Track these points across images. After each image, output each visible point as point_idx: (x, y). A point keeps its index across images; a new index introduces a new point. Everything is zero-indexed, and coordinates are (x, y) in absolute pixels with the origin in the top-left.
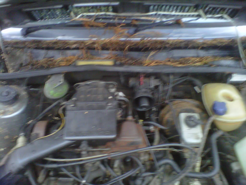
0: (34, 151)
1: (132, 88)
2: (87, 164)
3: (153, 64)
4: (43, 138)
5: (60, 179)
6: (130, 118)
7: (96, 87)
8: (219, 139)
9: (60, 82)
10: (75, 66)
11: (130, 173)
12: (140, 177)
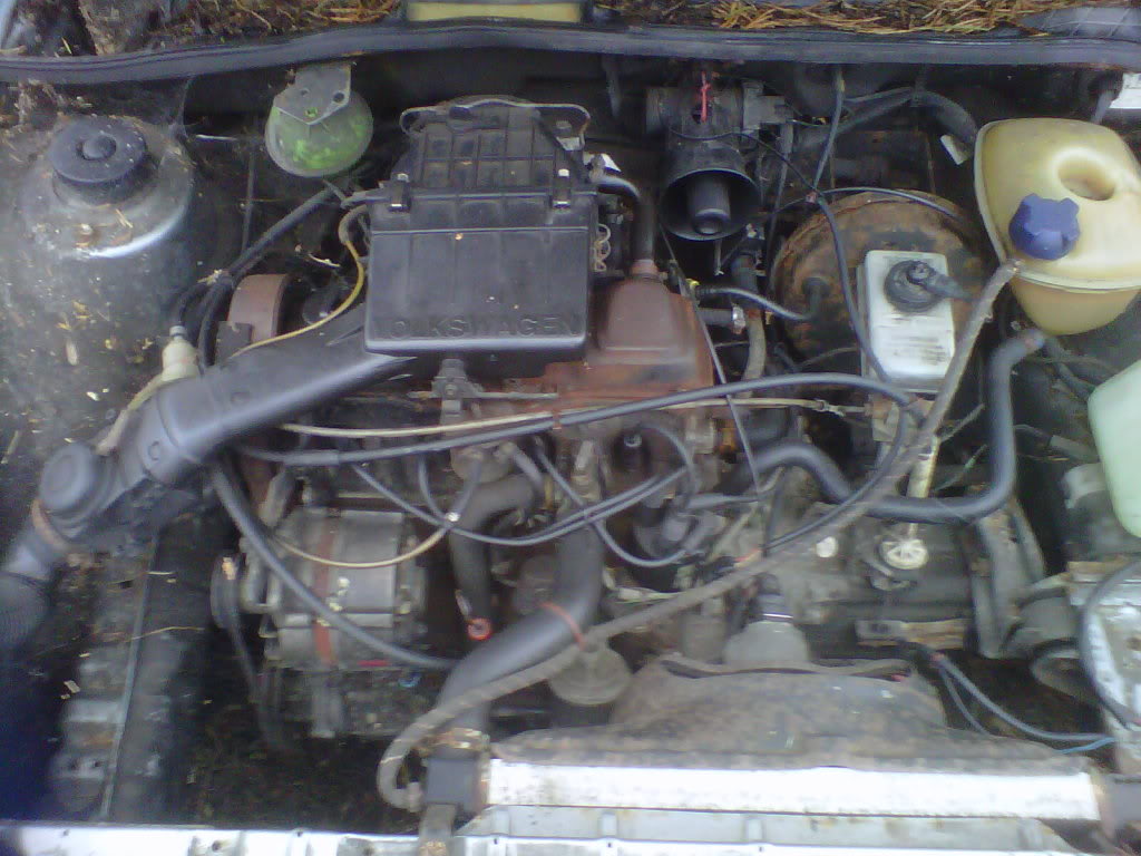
0: (240, 395)
1: (661, 134)
2: (466, 452)
3: (760, 22)
4: (275, 342)
5: (348, 514)
6: (647, 266)
7: (499, 124)
8: (1023, 367)
9: (339, 98)
10: (407, 25)
11: (639, 493)
12: (681, 509)
